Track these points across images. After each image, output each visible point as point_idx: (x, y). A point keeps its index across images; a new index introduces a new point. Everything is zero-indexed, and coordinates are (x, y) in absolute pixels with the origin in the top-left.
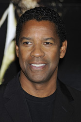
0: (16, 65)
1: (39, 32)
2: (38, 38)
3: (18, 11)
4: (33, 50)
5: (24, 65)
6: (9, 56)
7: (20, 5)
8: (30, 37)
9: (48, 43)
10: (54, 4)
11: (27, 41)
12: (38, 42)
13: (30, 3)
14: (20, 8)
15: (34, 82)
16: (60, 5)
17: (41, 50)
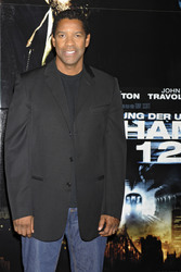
0: (54, 51)
1: (71, 28)
4: (67, 41)
5: (59, 52)
6: (48, 48)
10: (81, 8)
11: (63, 34)
12: (70, 35)
13: (64, 7)
14: (57, 11)
15: (66, 64)
17: (73, 41)
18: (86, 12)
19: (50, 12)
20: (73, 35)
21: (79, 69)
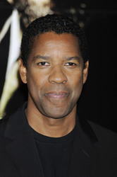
2: (58, 57)
3: (25, 20)
4: (52, 75)
7: (27, 12)
8: (48, 56)
9: (71, 64)
10: (73, 11)
11: (43, 61)
12: (57, 62)
13: (41, 9)
14: (27, 16)
16: (82, 12)
17: (63, 73)
18: (80, 18)
19: (14, 19)
20: (63, 62)
21: (69, 126)
